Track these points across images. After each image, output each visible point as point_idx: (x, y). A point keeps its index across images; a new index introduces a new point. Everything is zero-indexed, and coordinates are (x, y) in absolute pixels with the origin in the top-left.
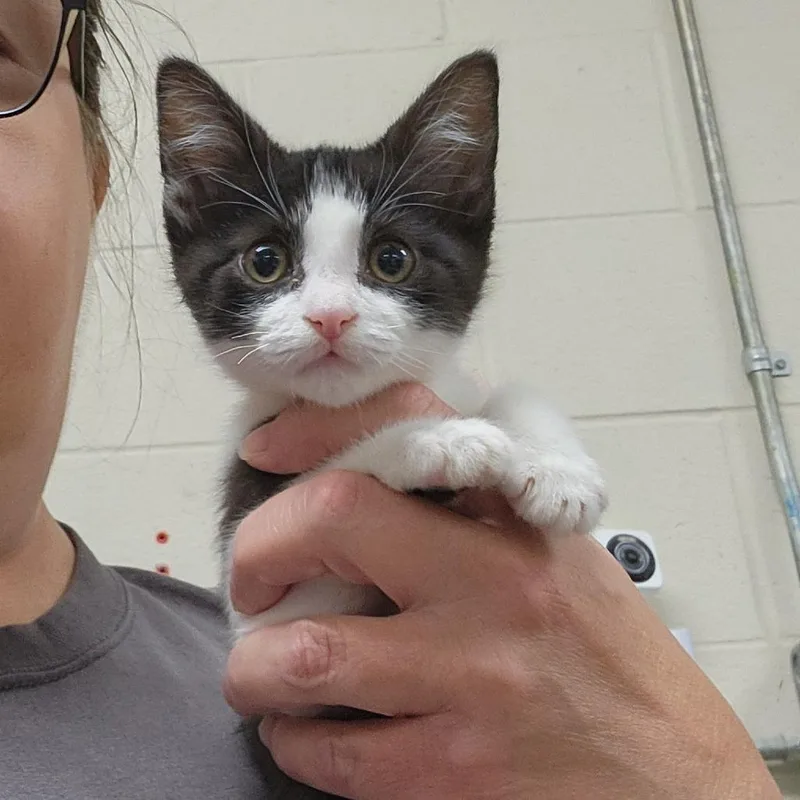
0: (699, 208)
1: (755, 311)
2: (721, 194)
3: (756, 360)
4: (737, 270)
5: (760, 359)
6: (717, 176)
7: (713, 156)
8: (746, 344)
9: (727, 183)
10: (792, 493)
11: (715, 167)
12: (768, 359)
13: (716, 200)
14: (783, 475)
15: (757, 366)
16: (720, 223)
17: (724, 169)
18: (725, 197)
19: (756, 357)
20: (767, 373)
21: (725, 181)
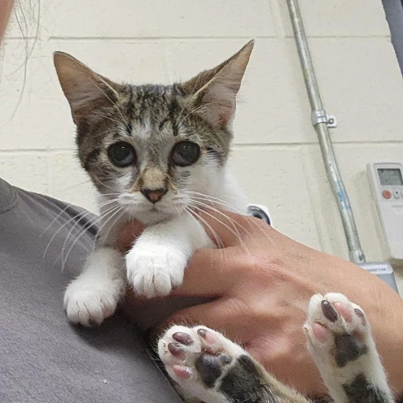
0: (286, 37)
1: (317, 91)
2: (298, 29)
3: (319, 117)
4: (308, 69)
5: (321, 117)
6: (296, 20)
7: (294, 10)
8: (313, 109)
9: (301, 24)
10: (341, 189)
11: (295, 16)
12: (325, 117)
13: (295, 33)
14: (335, 179)
15: (320, 121)
16: (298, 44)
17: (299, 16)
18: (301, 30)
19: (319, 115)
20: (325, 124)
21: (300, 22)
